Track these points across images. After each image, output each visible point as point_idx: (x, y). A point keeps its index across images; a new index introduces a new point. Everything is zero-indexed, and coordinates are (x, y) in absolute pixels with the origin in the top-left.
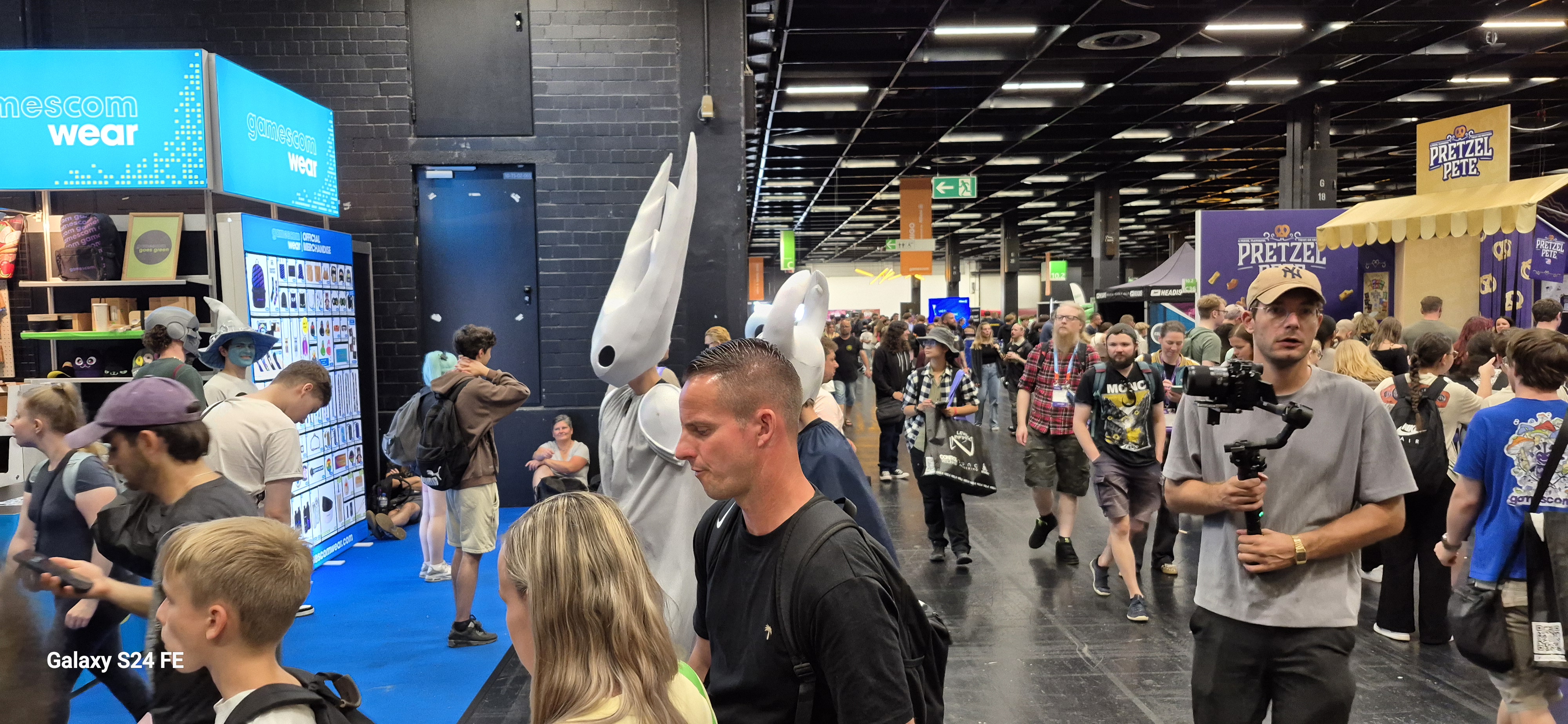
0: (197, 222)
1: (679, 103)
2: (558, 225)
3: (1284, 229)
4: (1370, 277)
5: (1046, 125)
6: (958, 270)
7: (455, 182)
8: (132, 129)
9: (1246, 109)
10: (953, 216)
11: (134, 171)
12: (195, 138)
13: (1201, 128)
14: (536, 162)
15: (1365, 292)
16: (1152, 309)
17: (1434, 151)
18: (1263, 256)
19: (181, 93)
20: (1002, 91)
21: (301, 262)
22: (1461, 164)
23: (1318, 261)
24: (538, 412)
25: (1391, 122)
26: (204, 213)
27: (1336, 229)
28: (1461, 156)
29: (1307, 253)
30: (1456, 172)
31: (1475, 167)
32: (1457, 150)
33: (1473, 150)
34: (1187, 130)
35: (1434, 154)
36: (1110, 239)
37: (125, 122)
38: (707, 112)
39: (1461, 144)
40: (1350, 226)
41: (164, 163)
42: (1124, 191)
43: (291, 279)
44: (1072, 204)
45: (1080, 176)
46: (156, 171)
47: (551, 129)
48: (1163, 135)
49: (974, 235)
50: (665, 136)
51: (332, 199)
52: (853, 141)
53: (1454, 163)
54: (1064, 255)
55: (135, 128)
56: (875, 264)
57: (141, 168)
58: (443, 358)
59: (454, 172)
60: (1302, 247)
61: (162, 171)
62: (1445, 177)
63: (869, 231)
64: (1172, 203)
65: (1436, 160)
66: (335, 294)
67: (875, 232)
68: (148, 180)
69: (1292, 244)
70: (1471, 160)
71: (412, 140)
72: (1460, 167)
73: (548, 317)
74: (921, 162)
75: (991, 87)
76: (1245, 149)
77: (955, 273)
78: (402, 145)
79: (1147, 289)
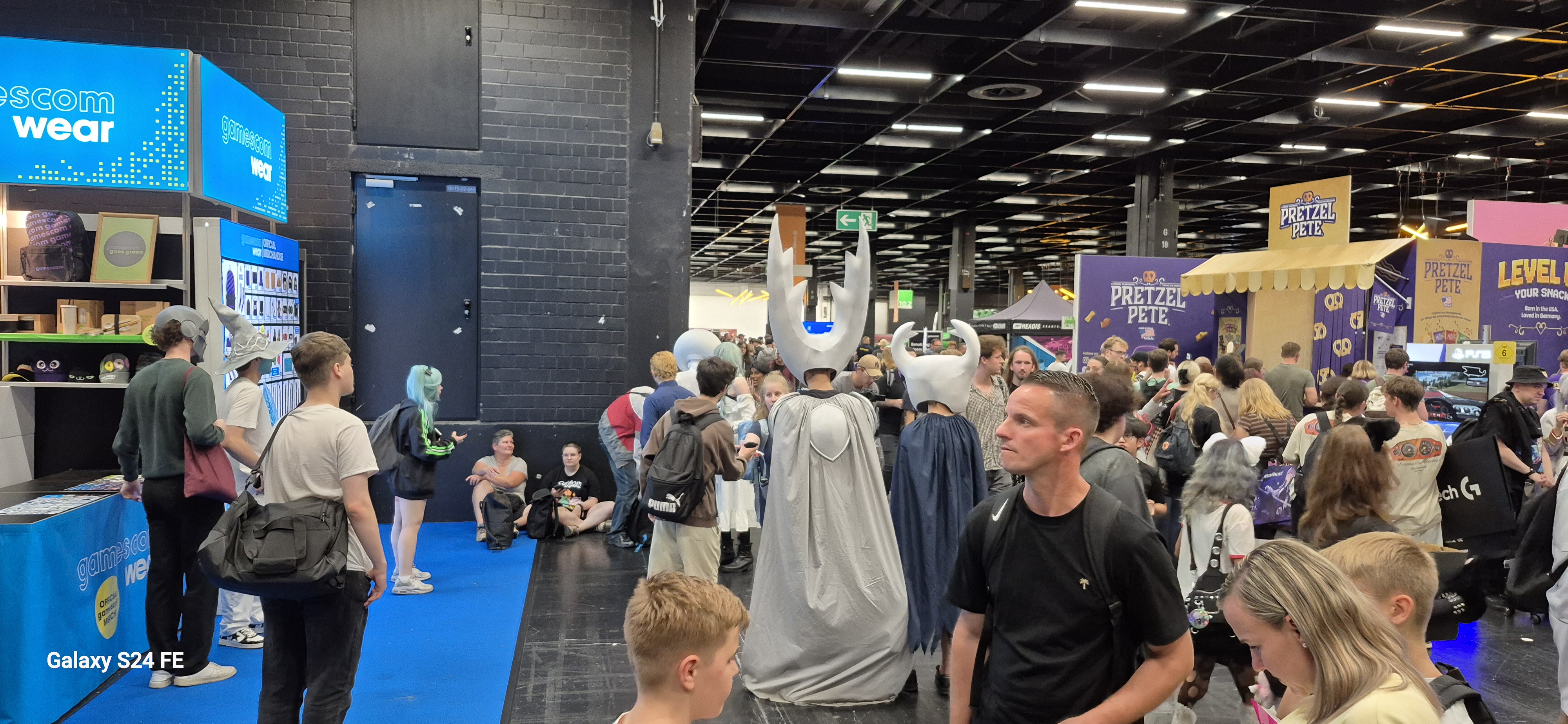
0: (172, 225)
1: (628, 127)
2: (503, 240)
3: (1151, 275)
4: (1225, 321)
5: (923, 164)
6: (815, 294)
7: (395, 191)
8: (108, 126)
9: (1099, 161)
10: (816, 243)
11: (107, 169)
12: (176, 139)
13: (1056, 176)
14: (481, 177)
15: (1220, 335)
16: (1013, 341)
17: (1285, 212)
18: (1133, 298)
19: (164, 93)
20: (891, 129)
21: (261, 268)
22: (1308, 226)
23: (1179, 305)
24: (474, 426)
25: (1222, 179)
26: (181, 217)
27: (1198, 278)
28: (1308, 218)
29: (1169, 298)
30: (1303, 232)
31: (1320, 229)
32: (1304, 213)
33: (1318, 214)
34: (1045, 176)
35: (1285, 215)
36: (966, 273)
37: (101, 118)
38: (656, 139)
39: (1308, 208)
40: (1211, 275)
41: (142, 163)
42: (979, 229)
43: (253, 285)
44: (929, 237)
45: (941, 212)
46: (132, 171)
47: (498, 145)
48: (1022, 180)
49: (831, 262)
50: (613, 159)
51: (282, 204)
52: (739, 166)
53: (1302, 223)
54: (911, 285)
55: (111, 125)
56: (732, 284)
57: (116, 167)
58: (427, 373)
59: (395, 182)
60: (1166, 291)
61: (139, 171)
62: (1294, 236)
63: (733, 252)
64: (1018, 241)
65: (1286, 221)
66: (284, 302)
67: (739, 254)
68: (123, 179)
69: (1157, 289)
70: (1316, 222)
71: (352, 146)
72: (1307, 228)
73: (488, 332)
74: (798, 190)
75: (881, 125)
76: (1093, 196)
77: (812, 297)
78: (342, 152)
79: (1009, 323)
